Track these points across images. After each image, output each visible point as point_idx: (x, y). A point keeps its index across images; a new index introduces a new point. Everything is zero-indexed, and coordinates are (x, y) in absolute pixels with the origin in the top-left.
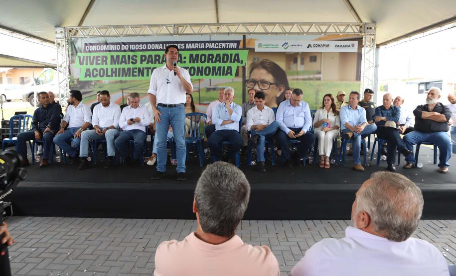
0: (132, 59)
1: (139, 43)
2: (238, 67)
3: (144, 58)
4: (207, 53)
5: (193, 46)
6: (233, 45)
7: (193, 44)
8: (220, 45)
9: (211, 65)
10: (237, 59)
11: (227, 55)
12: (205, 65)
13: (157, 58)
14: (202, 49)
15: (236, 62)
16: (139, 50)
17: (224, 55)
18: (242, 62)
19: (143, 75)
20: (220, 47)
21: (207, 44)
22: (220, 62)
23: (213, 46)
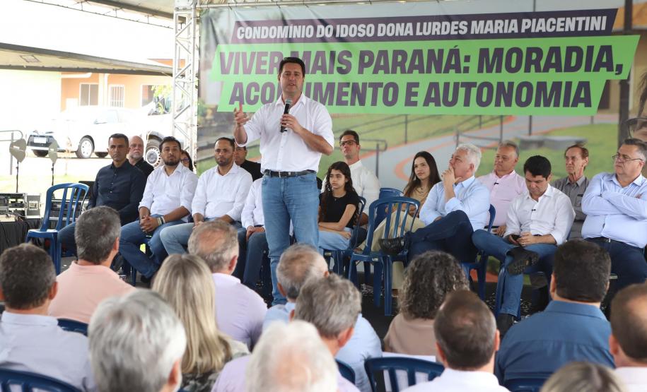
0: (341, 61)
1: (358, 21)
2: (608, 83)
3: (367, 59)
4: (524, 44)
5: (490, 27)
6: (597, 23)
7: (490, 22)
8: (559, 24)
9: (534, 78)
10: (605, 59)
11: (578, 50)
12: (519, 77)
13: (400, 58)
14: (512, 35)
15: (603, 70)
16: (357, 39)
17: (570, 50)
18: (620, 68)
19: (362, 103)
20: (559, 29)
21: (524, 21)
22: (559, 70)
23: (542, 25)
